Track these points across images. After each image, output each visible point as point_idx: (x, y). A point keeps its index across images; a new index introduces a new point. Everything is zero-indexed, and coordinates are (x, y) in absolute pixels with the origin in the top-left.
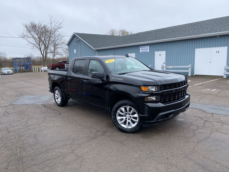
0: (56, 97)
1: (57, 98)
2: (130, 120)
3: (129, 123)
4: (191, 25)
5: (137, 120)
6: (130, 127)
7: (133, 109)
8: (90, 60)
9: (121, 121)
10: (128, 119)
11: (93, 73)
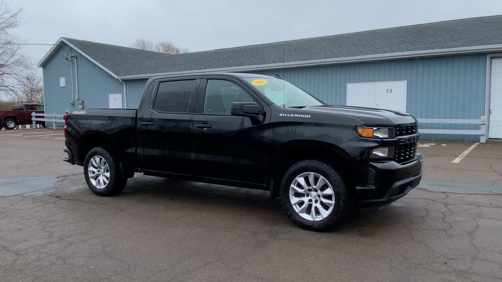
0: (90, 175)
1: (96, 178)
2: (319, 202)
3: (316, 209)
4: (329, 39)
5: (333, 202)
6: (319, 218)
7: (321, 177)
8: (208, 79)
9: (300, 207)
10: (314, 200)
11: (235, 104)
